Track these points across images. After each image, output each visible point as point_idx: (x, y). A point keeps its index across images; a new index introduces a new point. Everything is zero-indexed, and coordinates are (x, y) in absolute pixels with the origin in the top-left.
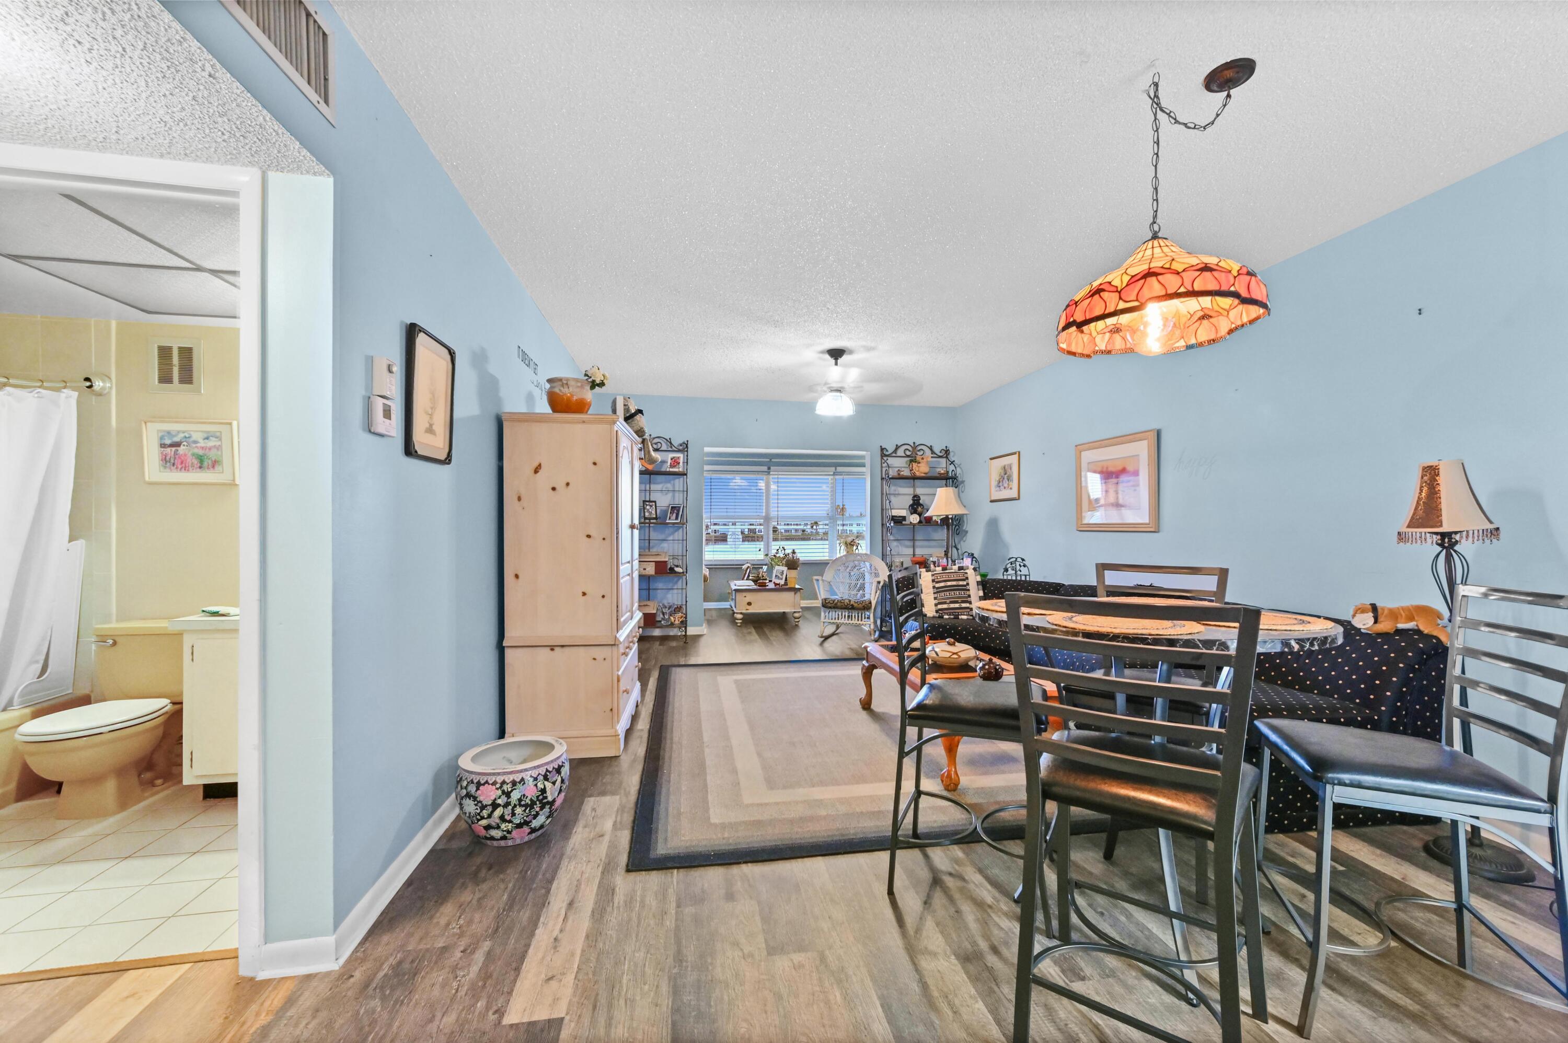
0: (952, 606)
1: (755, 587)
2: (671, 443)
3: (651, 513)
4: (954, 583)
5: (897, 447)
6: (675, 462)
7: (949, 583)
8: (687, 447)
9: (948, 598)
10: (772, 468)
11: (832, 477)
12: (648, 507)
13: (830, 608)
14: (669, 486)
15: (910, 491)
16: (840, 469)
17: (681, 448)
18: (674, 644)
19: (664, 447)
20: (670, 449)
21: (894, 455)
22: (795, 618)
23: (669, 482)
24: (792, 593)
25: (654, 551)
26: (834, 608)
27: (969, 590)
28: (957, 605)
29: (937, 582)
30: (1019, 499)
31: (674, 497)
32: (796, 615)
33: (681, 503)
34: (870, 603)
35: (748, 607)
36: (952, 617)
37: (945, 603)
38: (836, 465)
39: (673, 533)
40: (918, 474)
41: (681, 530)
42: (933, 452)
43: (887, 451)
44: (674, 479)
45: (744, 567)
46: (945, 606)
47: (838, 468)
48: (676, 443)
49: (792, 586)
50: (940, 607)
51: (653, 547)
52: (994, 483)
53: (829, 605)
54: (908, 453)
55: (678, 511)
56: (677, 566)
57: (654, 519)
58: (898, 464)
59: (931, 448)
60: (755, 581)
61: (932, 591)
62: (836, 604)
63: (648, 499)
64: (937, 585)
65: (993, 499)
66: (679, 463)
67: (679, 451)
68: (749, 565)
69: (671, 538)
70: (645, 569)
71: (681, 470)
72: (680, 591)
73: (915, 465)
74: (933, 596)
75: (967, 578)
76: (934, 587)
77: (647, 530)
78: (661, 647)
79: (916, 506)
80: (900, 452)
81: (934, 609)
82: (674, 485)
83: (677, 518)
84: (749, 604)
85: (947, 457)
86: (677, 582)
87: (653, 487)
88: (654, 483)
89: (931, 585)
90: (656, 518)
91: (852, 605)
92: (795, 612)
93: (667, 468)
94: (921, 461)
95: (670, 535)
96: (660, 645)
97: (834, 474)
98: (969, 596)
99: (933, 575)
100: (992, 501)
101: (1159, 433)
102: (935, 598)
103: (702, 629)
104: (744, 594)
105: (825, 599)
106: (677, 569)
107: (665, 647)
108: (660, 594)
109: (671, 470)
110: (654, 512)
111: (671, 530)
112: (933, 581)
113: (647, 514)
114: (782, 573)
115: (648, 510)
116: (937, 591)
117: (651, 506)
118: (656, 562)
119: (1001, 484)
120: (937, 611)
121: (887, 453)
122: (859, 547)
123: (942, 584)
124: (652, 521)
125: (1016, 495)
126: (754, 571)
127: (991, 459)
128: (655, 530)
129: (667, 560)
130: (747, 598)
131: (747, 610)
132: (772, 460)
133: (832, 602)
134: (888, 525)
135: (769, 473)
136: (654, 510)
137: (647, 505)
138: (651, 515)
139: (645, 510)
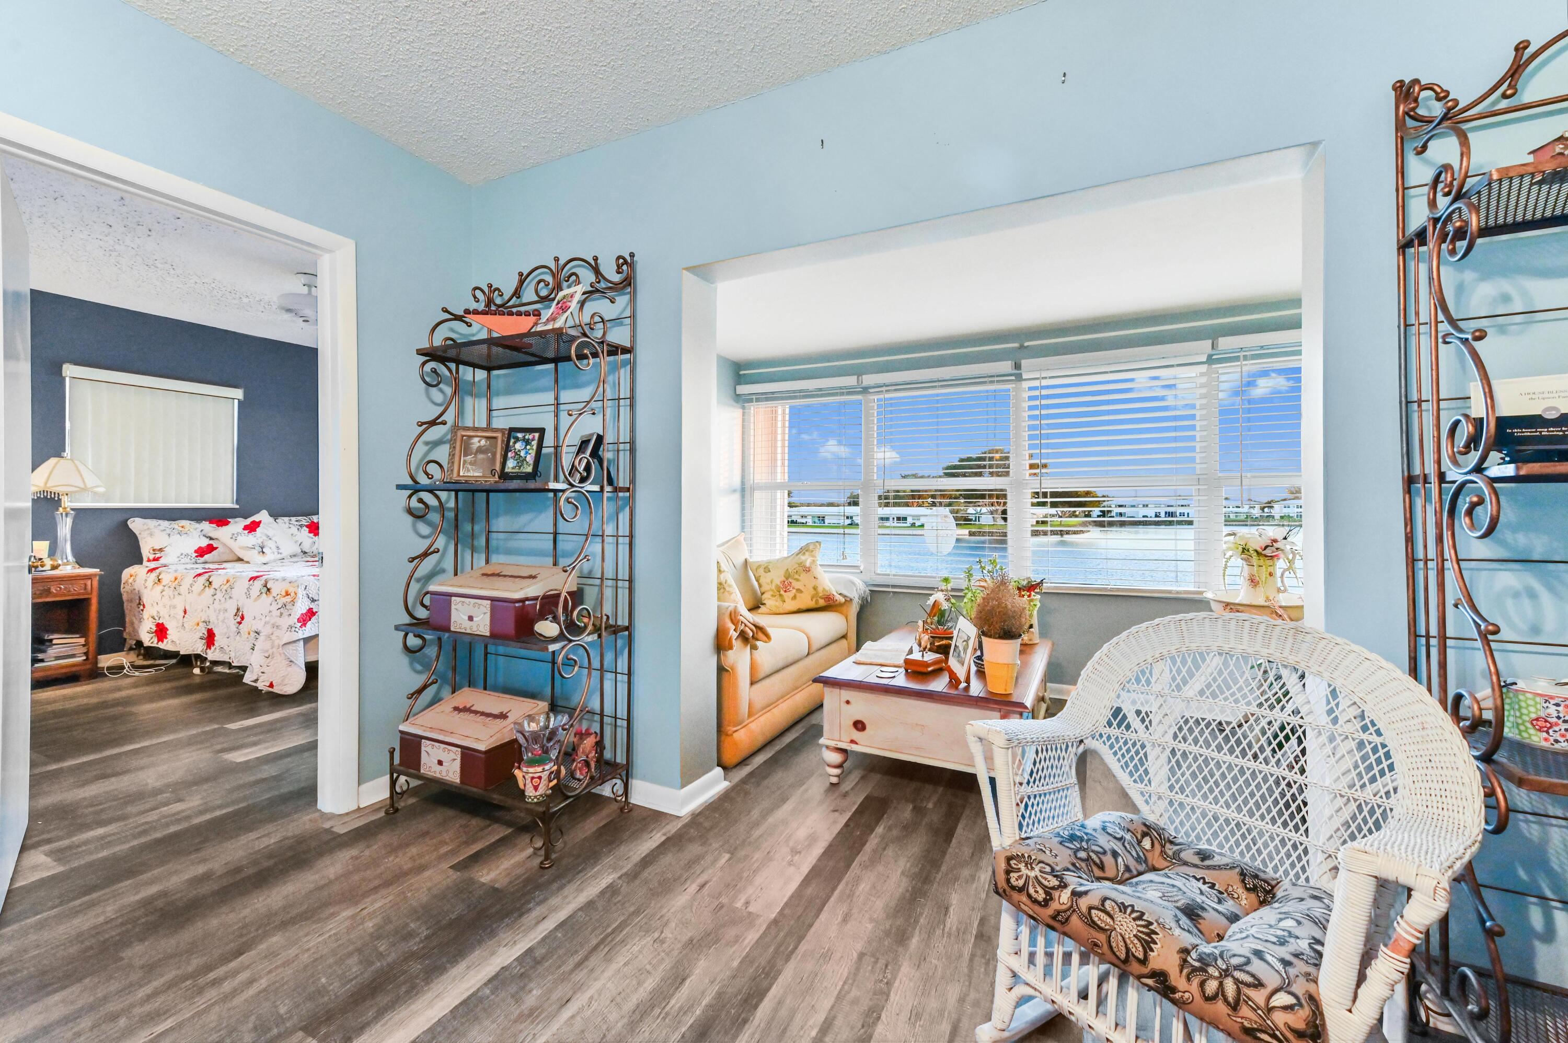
2: (597, 269)
3: (521, 461)
10: (1024, 363)
11: (1204, 368)
12: (519, 446)
16: (1226, 343)
35: (856, 735)
38: (1214, 334)
47: (1222, 340)
49: (998, 690)
57: (527, 477)
63: (523, 423)
67: (613, 287)
70: (471, 618)
84: (859, 725)
97: (1210, 360)
104: (846, 694)
110: (530, 459)
113: (511, 464)
115: (517, 453)
117: (527, 442)
118: (492, 599)
122: (1298, 563)
124: (519, 483)
130: (849, 707)
131: (852, 742)
132: (1026, 344)
133: (1041, 896)
134: (1455, 475)
135: (1019, 378)
136: (533, 453)
137: (517, 439)
138: (520, 467)
139: (510, 455)
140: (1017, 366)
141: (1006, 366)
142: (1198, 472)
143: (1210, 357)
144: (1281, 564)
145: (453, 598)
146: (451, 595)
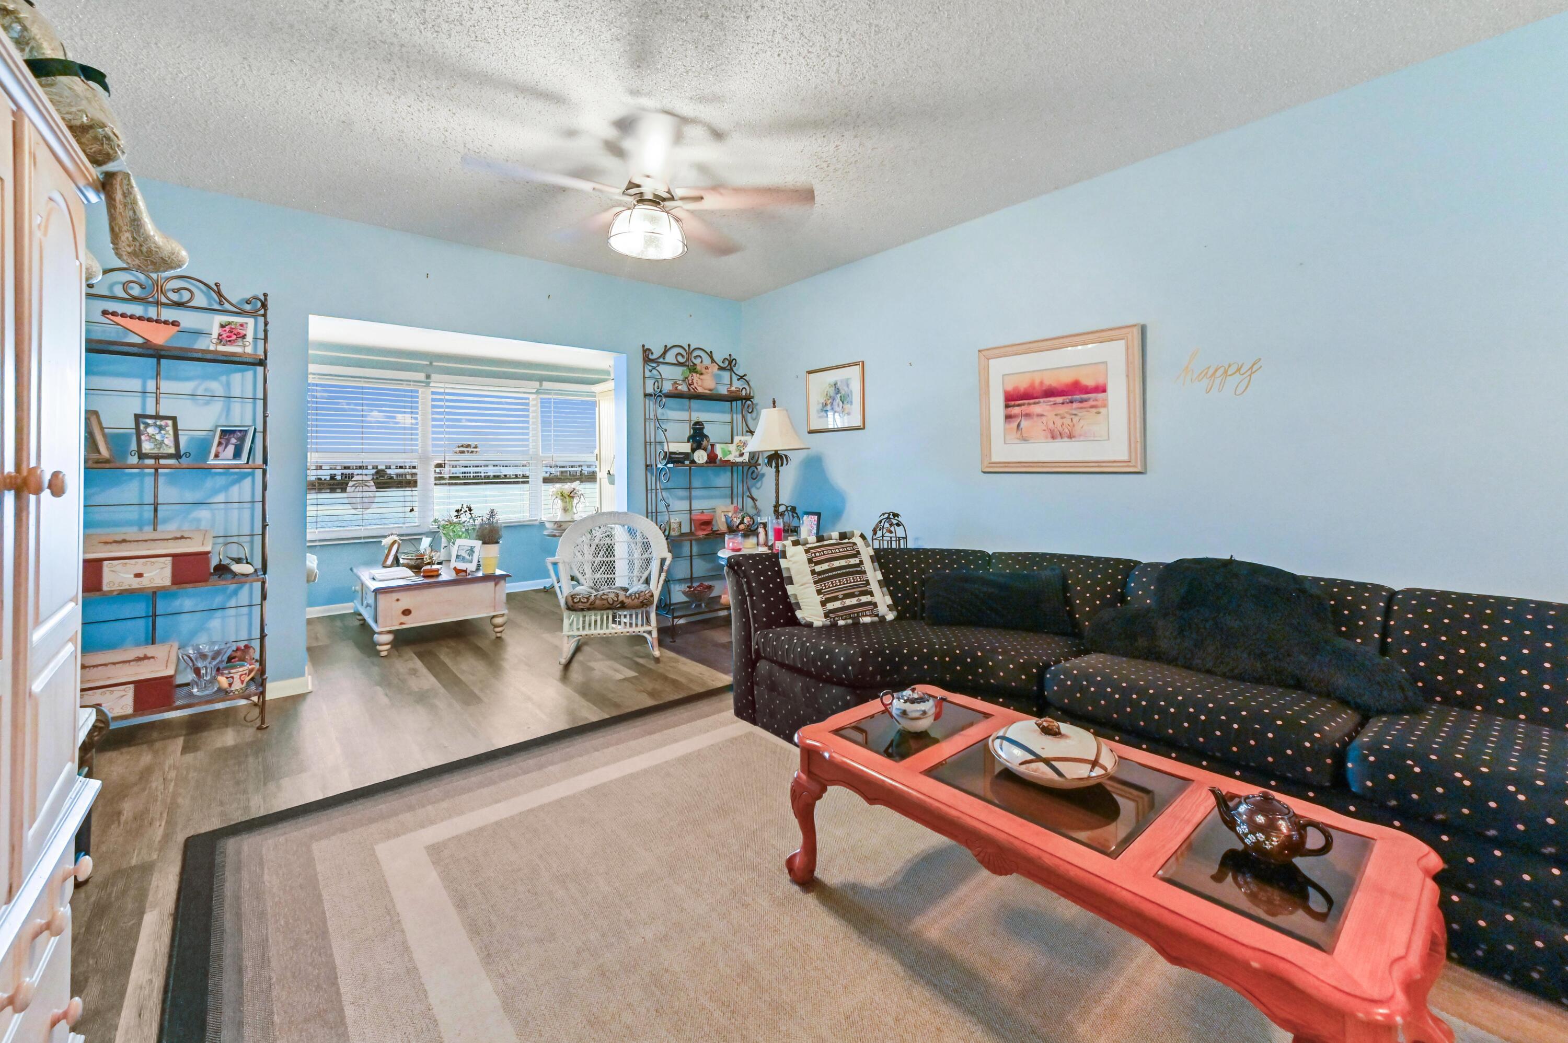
0: (848, 602)
1: (419, 580)
2: (219, 293)
3: (159, 443)
4: (843, 563)
5: (666, 350)
6: (233, 334)
7: (836, 564)
8: (264, 305)
9: (839, 590)
10: (434, 376)
12: (151, 430)
13: (582, 610)
14: (216, 387)
15: (684, 415)
16: (546, 385)
17: (248, 307)
18: (228, 738)
19: (200, 300)
20: (217, 307)
21: (661, 360)
22: (496, 626)
23: (214, 377)
24: (491, 584)
25: (168, 528)
26: (589, 609)
27: (865, 572)
28: (854, 601)
29: (817, 563)
30: (864, 428)
31: (228, 410)
32: (498, 621)
33: (248, 421)
34: (652, 596)
35: (404, 619)
36: (850, 621)
37: (835, 599)
38: (541, 379)
39: (226, 488)
40: (700, 390)
41: (247, 482)
42: (713, 361)
43: (652, 354)
44: (228, 373)
45: (386, 542)
46: (837, 604)
47: (544, 383)
48: (235, 294)
49: (490, 572)
50: (830, 606)
51: (165, 521)
52: (814, 408)
53: (581, 606)
54: (681, 359)
55: (242, 440)
56: (238, 561)
57: (169, 456)
58: (671, 375)
59: (710, 355)
60: (416, 568)
61: (810, 578)
62: (593, 603)
63: (151, 411)
64: (818, 568)
65: (812, 428)
66: (244, 337)
67: (241, 313)
68: (396, 538)
69: (221, 498)
70: (138, 575)
71: (249, 350)
72: (245, 610)
73: (696, 377)
74: (813, 589)
75: (858, 553)
76: (813, 572)
77: (149, 481)
78: (189, 757)
79: (698, 436)
80: (670, 357)
81: (820, 611)
82: (228, 385)
83: (237, 454)
84: (407, 612)
85: (731, 370)
86: (235, 593)
87: (165, 386)
88: (168, 378)
89: (807, 568)
90: (177, 456)
91: (622, 603)
92: (494, 617)
93: (209, 344)
94: (704, 371)
95: (216, 492)
96: (186, 749)
97: (538, 392)
98: (868, 583)
99: (807, 551)
100: (811, 432)
101: (1143, 330)
102: (819, 592)
103: (306, 683)
104: (395, 596)
105: (573, 597)
106: (236, 568)
107: (200, 754)
108: (186, 623)
109: (221, 348)
110: (169, 441)
111: (221, 481)
112: (810, 561)
113: (148, 446)
114: (472, 551)
115: (151, 437)
116: (820, 578)
117: (161, 428)
118: (175, 556)
119: (829, 407)
120: (826, 615)
121: (651, 357)
123: (825, 566)
124: (162, 462)
125: (859, 423)
126: (409, 548)
127: (809, 372)
128: (172, 481)
129: (208, 548)
130: (399, 602)
131: (401, 624)
132: (435, 364)
133: (586, 600)
134: (660, 466)
135: (428, 384)
136: (171, 437)
137: (147, 425)
138: (159, 449)
139: (143, 437)
140: (428, 377)
141: (421, 376)
142: (531, 453)
143: (538, 390)
144: (575, 501)
145: (105, 563)
146: (101, 560)
